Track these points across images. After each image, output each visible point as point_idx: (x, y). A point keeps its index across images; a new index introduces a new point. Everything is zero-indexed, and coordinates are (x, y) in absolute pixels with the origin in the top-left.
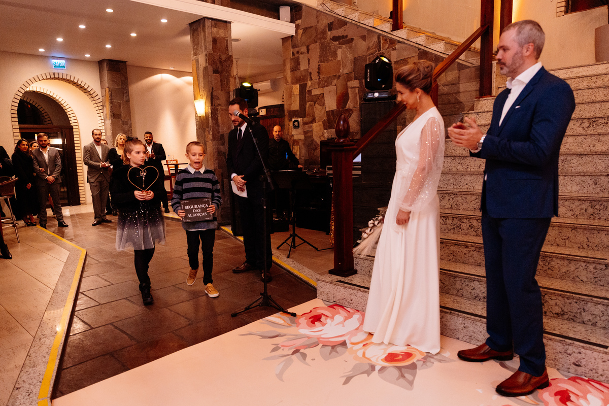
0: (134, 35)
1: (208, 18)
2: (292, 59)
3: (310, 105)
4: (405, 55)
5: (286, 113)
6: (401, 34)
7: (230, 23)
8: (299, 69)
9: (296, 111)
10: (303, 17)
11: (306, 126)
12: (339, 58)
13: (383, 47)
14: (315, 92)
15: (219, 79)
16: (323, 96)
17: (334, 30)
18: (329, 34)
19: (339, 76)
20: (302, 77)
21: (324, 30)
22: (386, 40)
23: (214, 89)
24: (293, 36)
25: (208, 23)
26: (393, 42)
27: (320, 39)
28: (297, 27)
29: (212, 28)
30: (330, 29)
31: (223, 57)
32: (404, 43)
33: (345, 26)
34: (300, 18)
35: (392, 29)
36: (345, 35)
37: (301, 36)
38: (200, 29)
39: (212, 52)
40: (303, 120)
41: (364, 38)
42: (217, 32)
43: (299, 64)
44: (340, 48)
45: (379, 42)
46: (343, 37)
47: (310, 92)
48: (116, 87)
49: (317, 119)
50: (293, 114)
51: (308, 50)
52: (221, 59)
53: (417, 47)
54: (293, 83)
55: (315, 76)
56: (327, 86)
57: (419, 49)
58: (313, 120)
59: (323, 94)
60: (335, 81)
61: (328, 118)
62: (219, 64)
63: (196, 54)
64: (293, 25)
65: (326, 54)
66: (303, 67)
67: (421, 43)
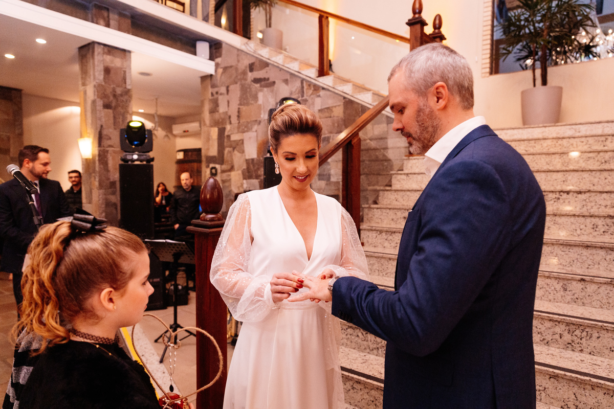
0: (10, 56)
1: (99, 44)
2: (210, 100)
3: (229, 152)
4: (330, 103)
5: (203, 159)
6: (326, 81)
7: (130, 52)
8: (218, 111)
9: (214, 157)
10: (223, 56)
11: (225, 175)
12: (260, 101)
13: (307, 93)
14: (235, 137)
15: (112, 115)
16: (243, 143)
17: (256, 71)
18: (251, 76)
19: (260, 122)
20: (220, 120)
21: (244, 70)
22: (309, 85)
23: (104, 126)
24: (211, 75)
25: (98, 50)
26: (317, 88)
27: (241, 80)
28: (217, 65)
29: (105, 56)
30: (251, 70)
31: (119, 91)
32: (328, 90)
33: (267, 68)
34: (220, 56)
35: (317, 75)
36: (267, 77)
37: (221, 76)
38: (89, 56)
39: (103, 83)
40: (221, 167)
41: (286, 81)
42: (112, 62)
43: (217, 105)
44: (261, 91)
45: (303, 87)
46: (265, 79)
47: (229, 136)
48: (6, 117)
49: (236, 167)
50: (211, 160)
51: (228, 91)
52: (115, 92)
53: (341, 96)
54: (212, 126)
55: (234, 120)
56: (247, 131)
57: (345, 98)
58: (232, 169)
59: (242, 141)
60: (255, 127)
61: (248, 168)
62: (111, 98)
63: (84, 84)
64: (212, 63)
65: (247, 97)
66: (222, 109)
67: (348, 92)
